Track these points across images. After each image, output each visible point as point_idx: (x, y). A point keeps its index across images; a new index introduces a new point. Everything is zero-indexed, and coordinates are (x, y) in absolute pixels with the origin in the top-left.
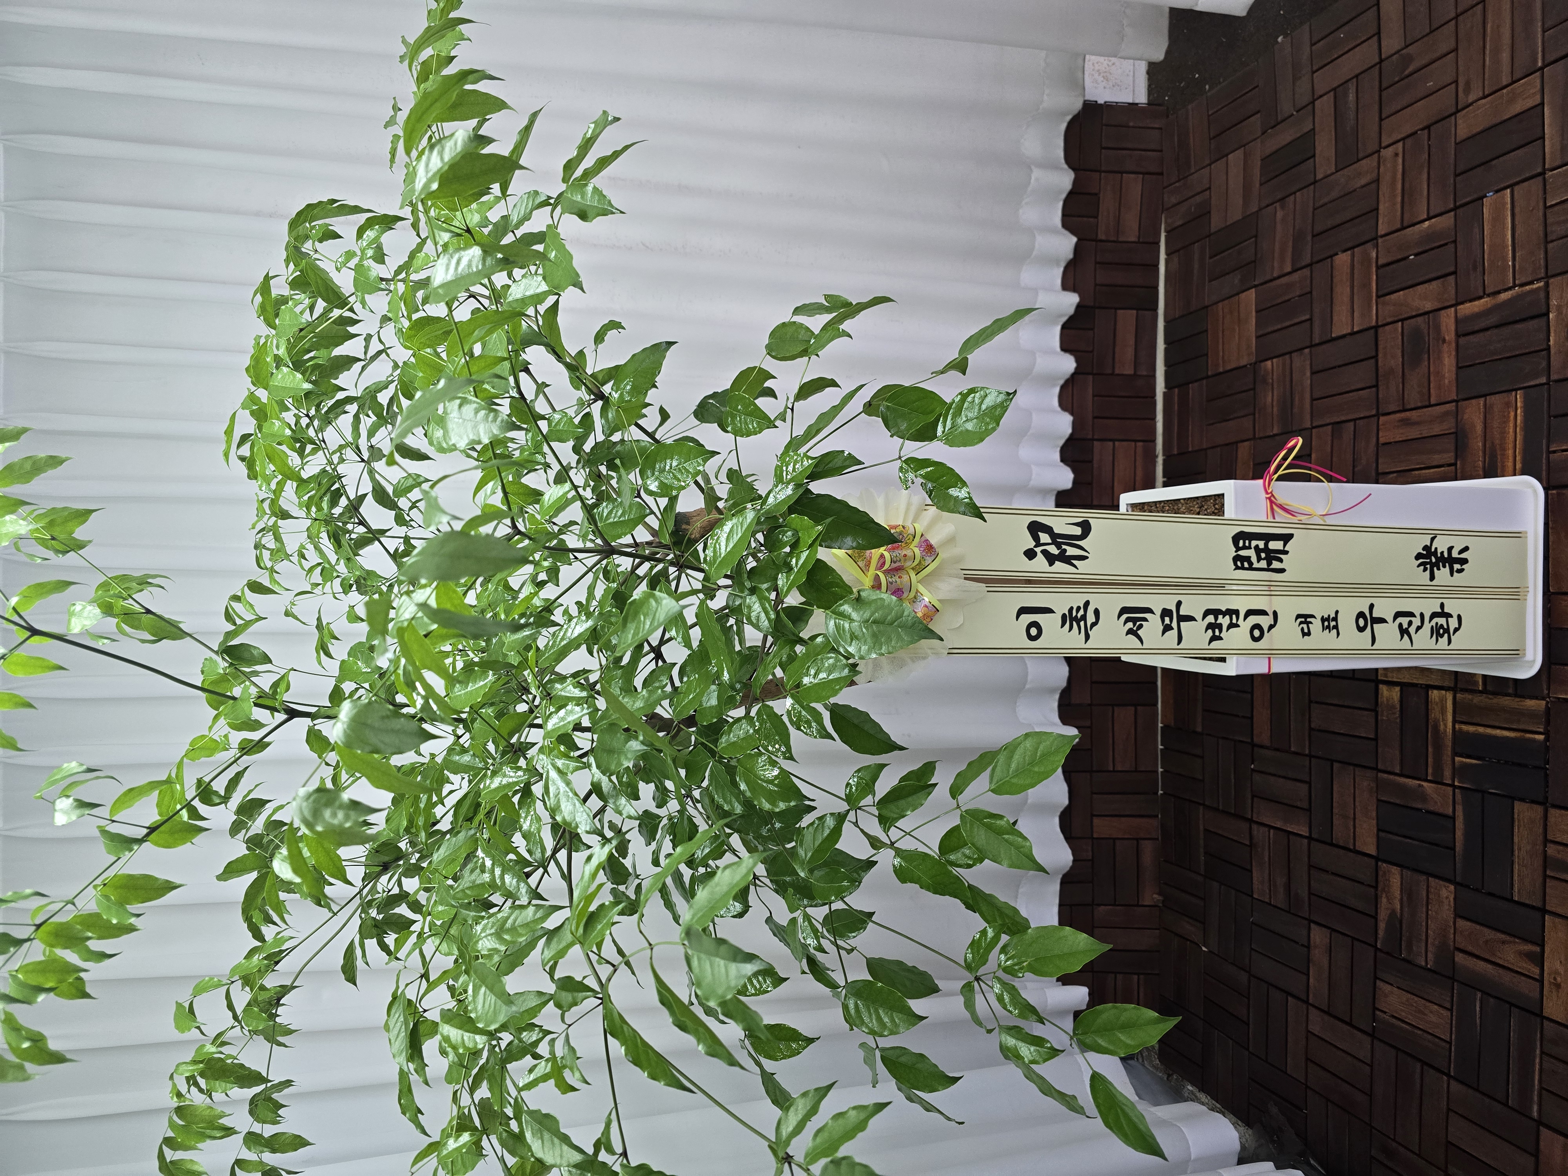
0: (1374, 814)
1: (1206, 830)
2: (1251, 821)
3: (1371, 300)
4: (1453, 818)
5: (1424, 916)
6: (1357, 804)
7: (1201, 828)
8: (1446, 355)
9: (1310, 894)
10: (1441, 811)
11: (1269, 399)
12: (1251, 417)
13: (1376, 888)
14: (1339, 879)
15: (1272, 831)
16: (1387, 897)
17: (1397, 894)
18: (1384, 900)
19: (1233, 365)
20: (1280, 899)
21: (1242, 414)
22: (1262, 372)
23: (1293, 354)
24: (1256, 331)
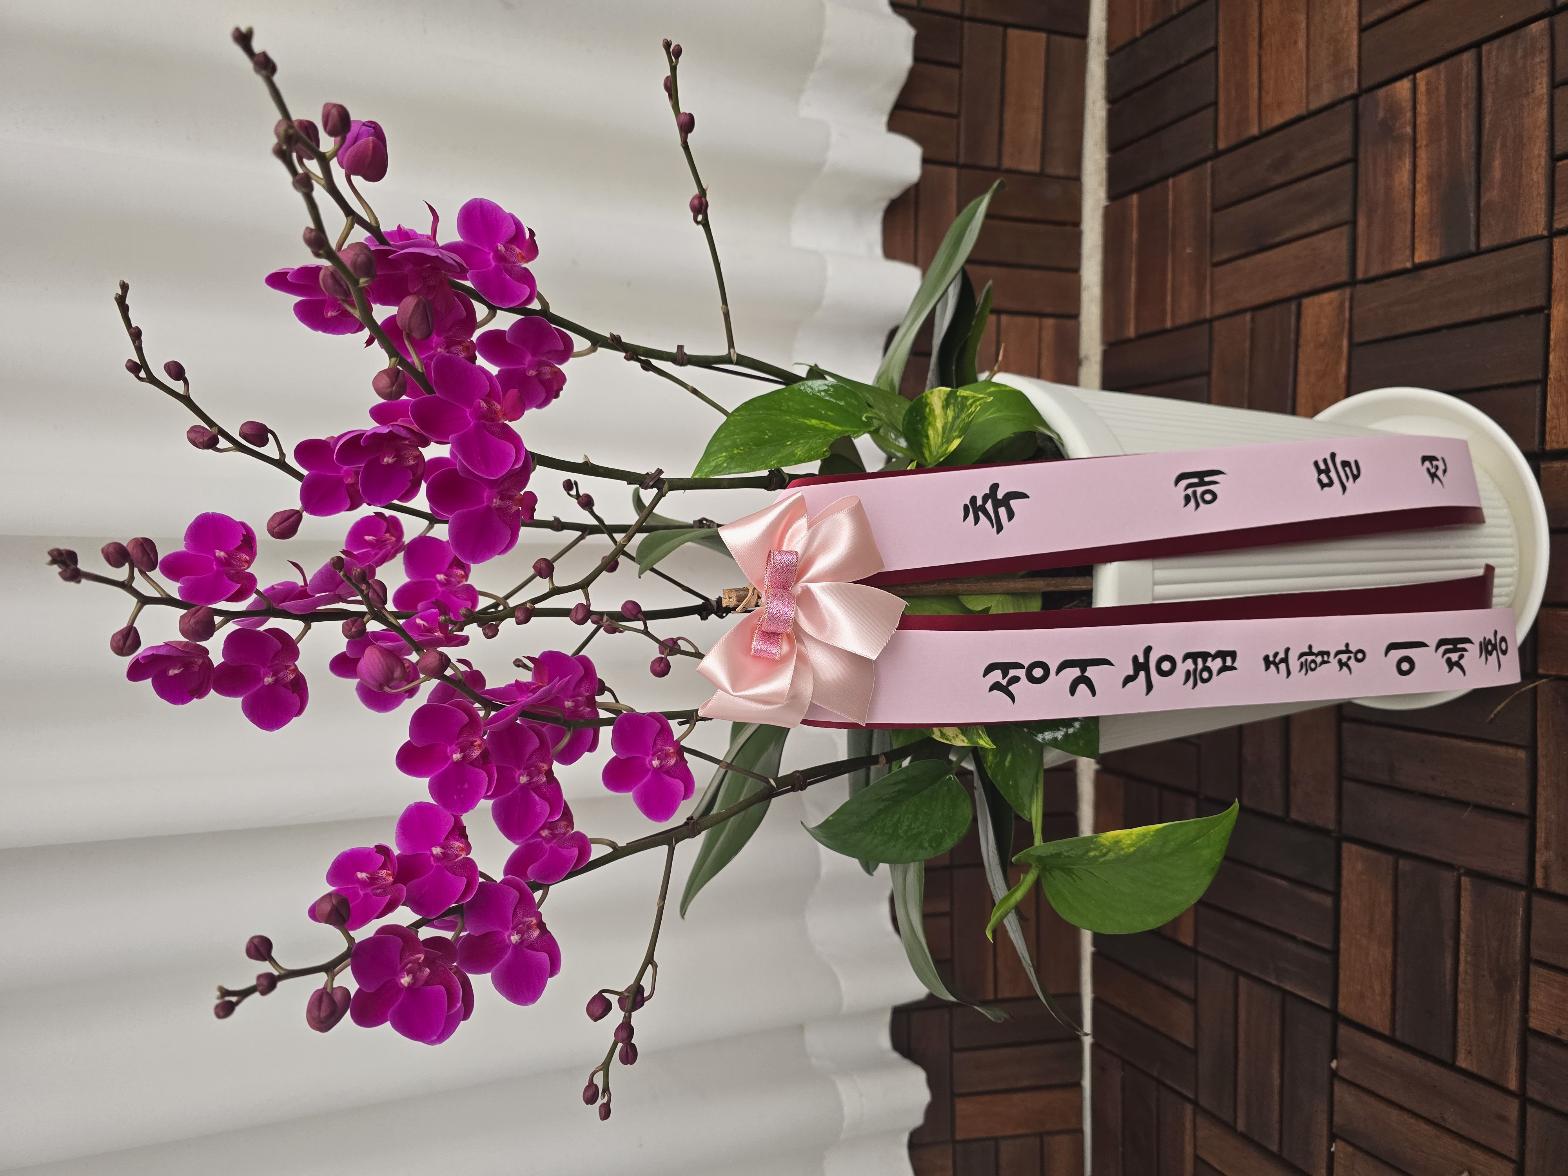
11: (1403, 176)
12: (1346, 229)
19: (1291, 112)
21: (1314, 226)
22: (1381, 114)
23: (1485, 48)
24: (1360, 15)
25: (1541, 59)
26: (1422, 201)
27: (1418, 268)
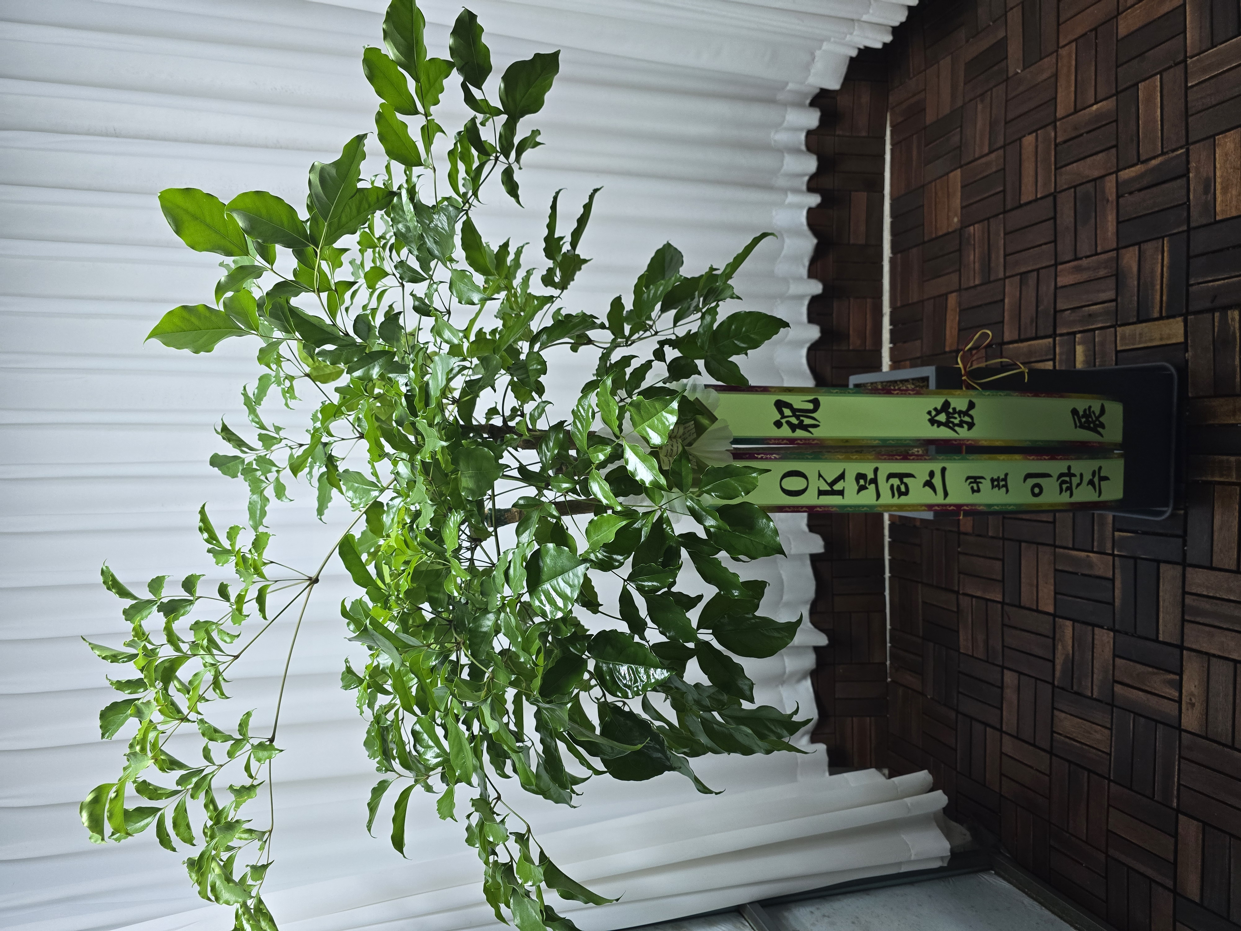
0: (1052, 581)
1: (924, 602)
2: (958, 593)
3: (1051, 172)
4: (1113, 580)
5: (1090, 657)
6: (1040, 574)
8: (1109, 213)
9: (1003, 646)
10: (1104, 575)
13: (1054, 639)
14: (1026, 634)
15: (974, 599)
16: (1062, 645)
17: (1070, 642)
18: (1060, 647)
20: (980, 652)
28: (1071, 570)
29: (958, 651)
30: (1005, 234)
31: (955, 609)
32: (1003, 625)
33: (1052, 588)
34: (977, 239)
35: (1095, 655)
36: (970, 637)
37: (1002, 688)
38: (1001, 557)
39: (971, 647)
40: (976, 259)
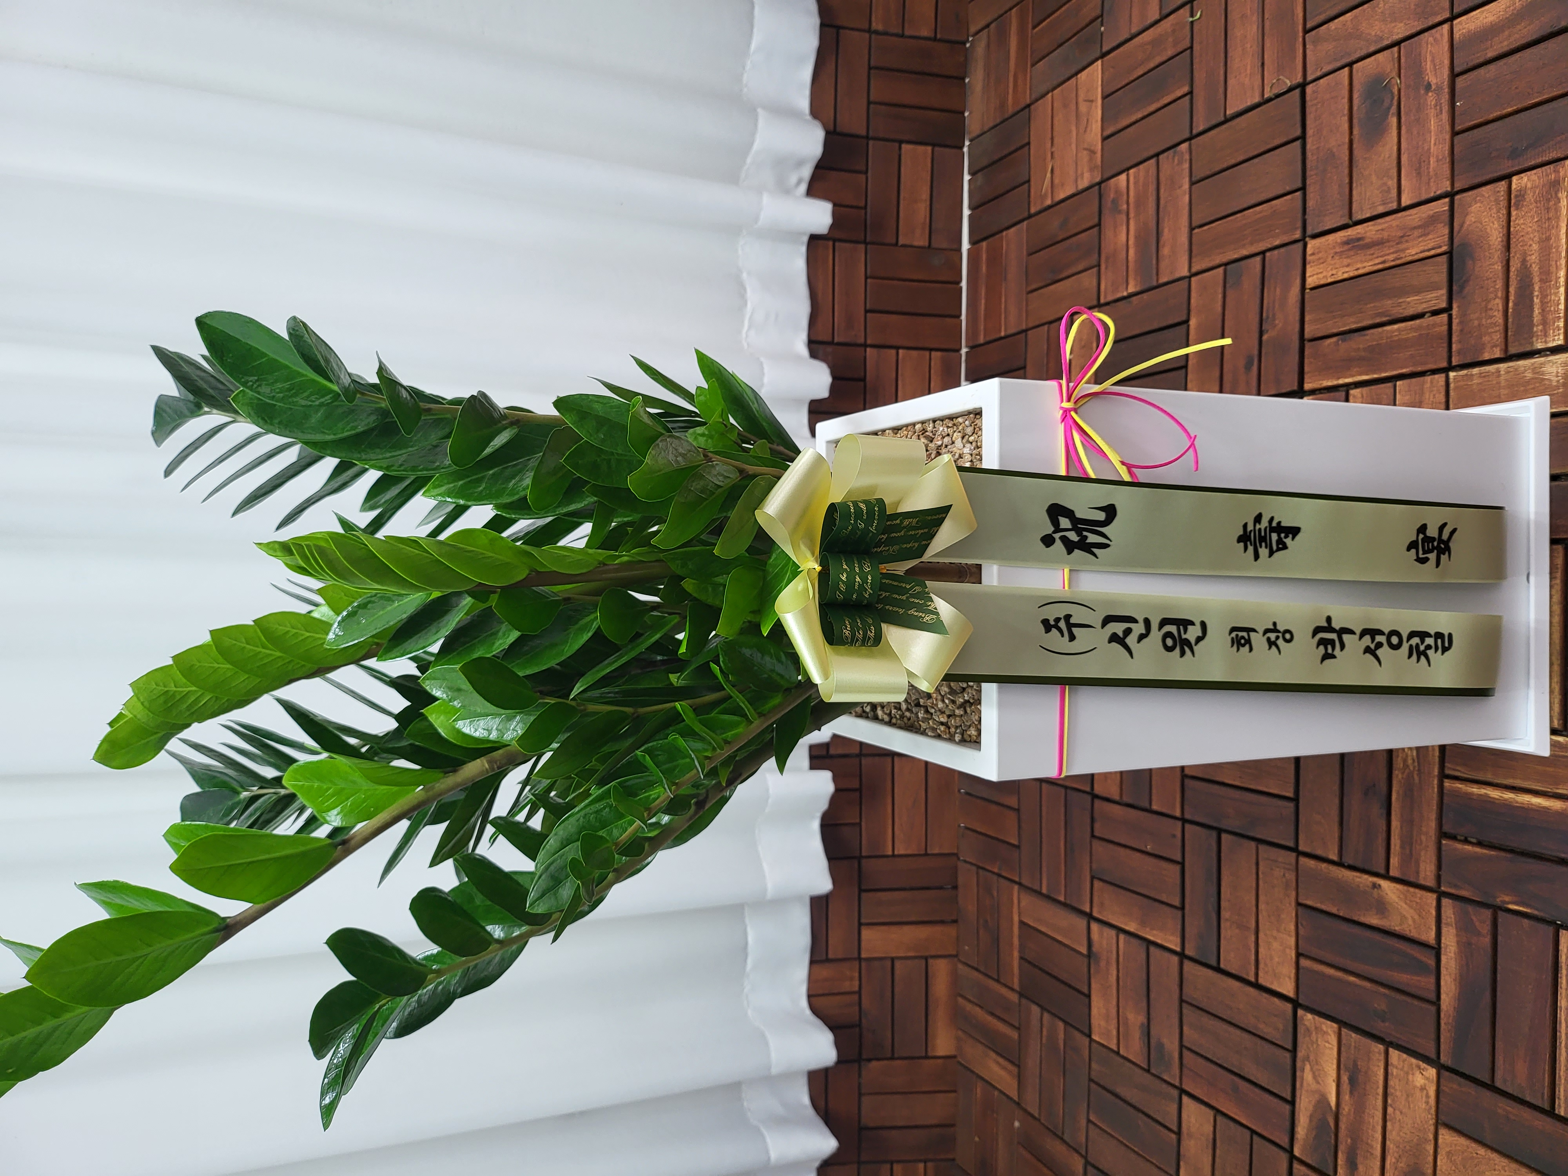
0: (1292, 927)
1: (1022, 923)
2: (1090, 917)
3: (1295, 41)
4: (1437, 950)
5: (1379, 1114)
6: (1262, 906)
7: (1016, 919)
8: (1432, 113)
9: (1182, 1046)
10: (1414, 934)
11: (1123, 238)
12: (1095, 270)
13: (1294, 1051)
14: (1232, 1030)
15: (1122, 937)
16: (1314, 1073)
17: (1331, 1069)
18: (1307, 1076)
19: (1068, 191)
20: (1134, 1049)
21: (1080, 267)
22: (1112, 196)
23: (1161, 157)
24: (1103, 129)
25: (1186, 166)
26: (1132, 252)
27: (1131, 296)
28: (1334, 910)
29: (1089, 1036)
30: (1192, 183)
31: (1084, 950)
32: (1182, 1001)
33: (1292, 941)
34: (1132, 200)
35: (1390, 1110)
36: (1114, 1011)
37: (1179, 1133)
38: (1178, 858)
39: (1115, 1032)
40: (1131, 242)
